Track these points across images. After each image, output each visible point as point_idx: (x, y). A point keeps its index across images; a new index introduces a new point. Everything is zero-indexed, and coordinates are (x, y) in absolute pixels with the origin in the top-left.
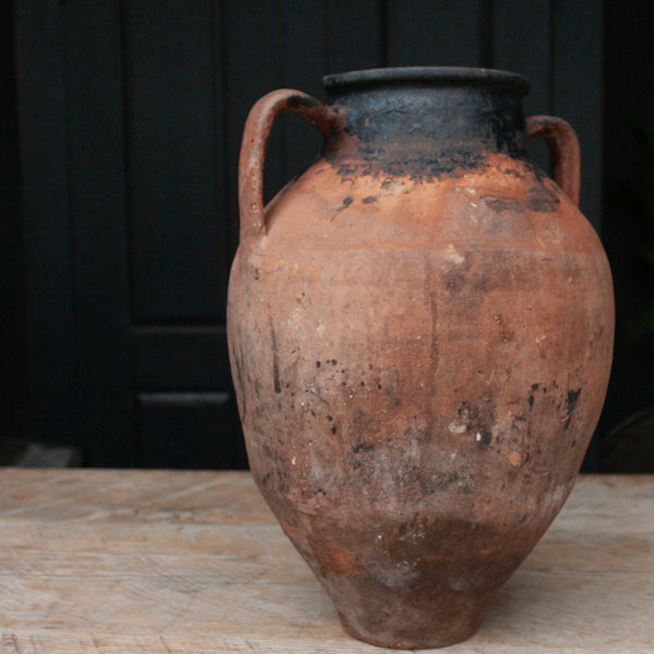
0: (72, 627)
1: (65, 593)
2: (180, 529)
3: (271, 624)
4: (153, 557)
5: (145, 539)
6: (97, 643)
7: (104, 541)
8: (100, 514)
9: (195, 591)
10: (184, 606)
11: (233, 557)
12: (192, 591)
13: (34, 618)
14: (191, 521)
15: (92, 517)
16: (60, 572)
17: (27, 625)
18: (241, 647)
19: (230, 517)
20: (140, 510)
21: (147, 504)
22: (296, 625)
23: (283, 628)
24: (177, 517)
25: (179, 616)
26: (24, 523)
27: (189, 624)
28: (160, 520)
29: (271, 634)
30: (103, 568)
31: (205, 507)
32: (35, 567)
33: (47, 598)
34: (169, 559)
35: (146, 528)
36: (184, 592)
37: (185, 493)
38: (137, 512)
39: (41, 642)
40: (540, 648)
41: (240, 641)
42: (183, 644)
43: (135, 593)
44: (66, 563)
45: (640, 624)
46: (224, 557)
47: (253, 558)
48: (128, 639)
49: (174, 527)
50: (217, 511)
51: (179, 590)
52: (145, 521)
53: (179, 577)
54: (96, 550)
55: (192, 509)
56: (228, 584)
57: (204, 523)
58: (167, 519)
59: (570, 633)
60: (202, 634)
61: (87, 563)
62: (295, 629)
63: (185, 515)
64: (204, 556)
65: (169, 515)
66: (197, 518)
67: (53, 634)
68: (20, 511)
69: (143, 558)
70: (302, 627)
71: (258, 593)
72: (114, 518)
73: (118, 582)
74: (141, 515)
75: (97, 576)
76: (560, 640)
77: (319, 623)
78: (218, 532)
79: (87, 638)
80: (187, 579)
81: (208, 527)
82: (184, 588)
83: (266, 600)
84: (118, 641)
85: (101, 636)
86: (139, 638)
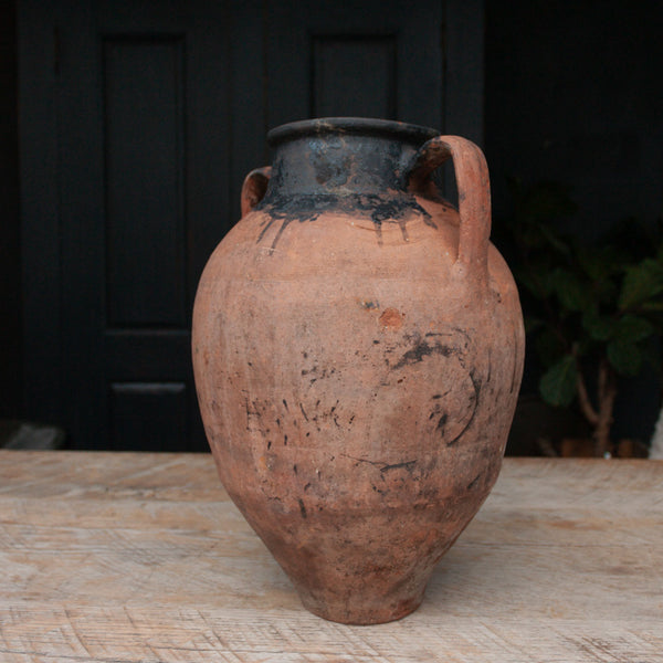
0: (47, 598)
1: (42, 566)
2: (144, 505)
3: (220, 595)
4: (119, 531)
5: (113, 515)
6: (68, 614)
7: (78, 516)
8: (76, 491)
9: (154, 563)
10: (145, 577)
11: (188, 531)
12: (152, 564)
13: (14, 590)
14: (153, 498)
15: (70, 494)
16: (39, 545)
17: (8, 597)
18: (194, 617)
19: (185, 494)
20: (109, 488)
21: (116, 482)
22: (242, 596)
23: (230, 599)
24: (141, 494)
25: (140, 587)
26: (10, 500)
27: (149, 595)
28: (126, 497)
29: (220, 604)
30: (77, 542)
31: (166, 485)
32: (18, 540)
33: (27, 570)
34: (134, 533)
35: (114, 505)
36: (146, 564)
37: (148, 473)
38: (107, 489)
39: (19, 613)
40: (452, 617)
41: (192, 612)
42: (144, 614)
43: (102, 565)
44: (46, 537)
45: (533, 594)
46: (180, 531)
47: (205, 532)
48: (96, 610)
49: (139, 503)
50: (174, 488)
51: (141, 563)
52: (113, 498)
53: (142, 550)
54: (70, 525)
55: (154, 487)
56: (184, 556)
57: (164, 500)
58: (133, 496)
59: (475, 603)
60: (160, 605)
61: (64, 537)
62: (241, 600)
63: (148, 493)
64: (163, 530)
65: (134, 492)
66: (158, 496)
67: (31, 605)
68: (9, 489)
69: (111, 533)
70: (247, 597)
71: (208, 565)
72: (89, 496)
73: (89, 555)
74: (110, 493)
75: (71, 549)
76: (469, 610)
77: (262, 594)
78: (175, 508)
79: (59, 608)
80: (149, 552)
81: (167, 504)
82: (145, 561)
83: (215, 572)
84: (86, 612)
85: (72, 607)
86: (105, 609)
